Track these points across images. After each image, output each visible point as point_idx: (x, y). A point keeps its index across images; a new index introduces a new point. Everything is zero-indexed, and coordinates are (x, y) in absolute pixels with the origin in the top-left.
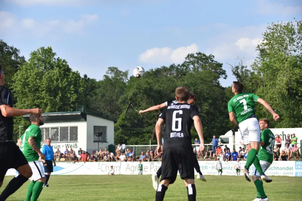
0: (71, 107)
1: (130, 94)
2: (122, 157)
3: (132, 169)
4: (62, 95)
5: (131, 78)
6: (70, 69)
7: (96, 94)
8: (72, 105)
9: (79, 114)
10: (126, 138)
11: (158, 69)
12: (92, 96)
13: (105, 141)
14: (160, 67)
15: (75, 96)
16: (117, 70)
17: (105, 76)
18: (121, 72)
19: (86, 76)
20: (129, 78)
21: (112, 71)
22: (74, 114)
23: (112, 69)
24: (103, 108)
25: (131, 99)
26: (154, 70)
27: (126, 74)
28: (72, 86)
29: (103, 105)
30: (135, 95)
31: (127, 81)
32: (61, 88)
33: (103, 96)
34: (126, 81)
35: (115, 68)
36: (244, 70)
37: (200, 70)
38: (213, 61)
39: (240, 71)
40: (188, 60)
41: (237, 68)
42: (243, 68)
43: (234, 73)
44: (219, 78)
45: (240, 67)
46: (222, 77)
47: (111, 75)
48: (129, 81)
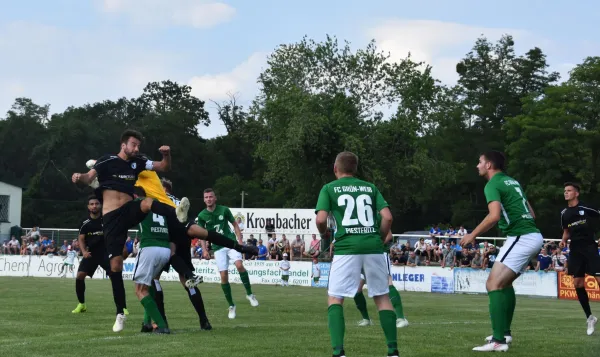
1: (50, 144)
2: (33, 247)
3: (50, 267)
5: (53, 117)
10: (41, 216)
11: (99, 104)
13: (6, 221)
14: (101, 102)
16: (31, 104)
17: (10, 112)
18: (37, 107)
20: (49, 117)
21: (23, 104)
23: (21, 102)
25: (51, 152)
26: (92, 106)
27: (44, 111)
31: (46, 121)
34: (44, 122)
35: (27, 100)
36: (237, 113)
37: (168, 109)
38: (188, 96)
39: (230, 113)
40: (148, 93)
41: (227, 108)
42: (236, 108)
43: (222, 117)
44: (197, 123)
45: (232, 108)
46: (202, 121)
47: (20, 112)
48: (50, 123)
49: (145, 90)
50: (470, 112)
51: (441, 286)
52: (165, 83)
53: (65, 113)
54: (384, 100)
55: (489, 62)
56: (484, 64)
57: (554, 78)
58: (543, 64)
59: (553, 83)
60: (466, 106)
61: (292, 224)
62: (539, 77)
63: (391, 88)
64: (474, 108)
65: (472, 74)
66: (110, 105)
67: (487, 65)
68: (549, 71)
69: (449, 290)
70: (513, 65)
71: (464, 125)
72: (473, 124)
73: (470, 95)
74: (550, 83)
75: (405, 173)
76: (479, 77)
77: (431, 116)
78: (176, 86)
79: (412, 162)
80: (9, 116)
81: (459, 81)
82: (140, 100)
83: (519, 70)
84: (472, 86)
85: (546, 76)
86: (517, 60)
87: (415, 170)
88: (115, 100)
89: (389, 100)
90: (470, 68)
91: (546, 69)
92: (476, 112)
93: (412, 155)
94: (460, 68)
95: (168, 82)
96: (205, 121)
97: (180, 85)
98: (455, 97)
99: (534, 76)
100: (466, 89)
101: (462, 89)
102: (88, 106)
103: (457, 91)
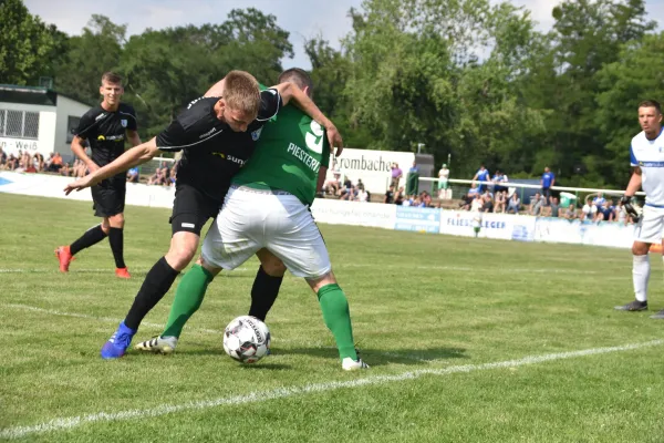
0: (24, 78)
1: (129, 67)
4: (8, 53)
5: (132, 38)
6: (25, 10)
7: (68, 60)
8: (26, 74)
9: (44, 92)
12: (61, 63)
14: (184, 26)
15: (31, 59)
16: (108, 22)
17: (86, 29)
18: (113, 26)
19: (54, 27)
20: (127, 38)
21: (99, 21)
22: (34, 91)
23: (99, 19)
24: (79, 84)
25: (130, 76)
26: (174, 29)
27: (122, 31)
28: (28, 41)
29: (78, 80)
30: (137, 69)
31: (123, 42)
32: (6, 41)
33: (81, 64)
34: (122, 43)
35: (106, 19)
36: (324, 47)
37: (251, 38)
38: (273, 25)
39: (316, 48)
40: (231, 20)
41: (313, 42)
42: (322, 43)
43: (308, 51)
44: (281, 56)
45: (318, 42)
46: (286, 54)
47: (96, 30)
48: (127, 45)
49: (229, 16)
50: (562, 59)
51: (522, 234)
52: (250, 11)
53: (144, 35)
54: (478, 44)
55: (586, 7)
56: (581, 9)
57: (651, 26)
58: (642, 11)
59: (650, 32)
60: (559, 53)
61: (377, 166)
62: (636, 25)
63: (485, 32)
64: (567, 55)
65: (568, 19)
66: (192, 30)
67: (584, 10)
68: (647, 19)
69: (529, 238)
70: (611, 11)
71: (555, 73)
72: (563, 72)
73: (564, 41)
74: (646, 32)
75: (492, 119)
76: (574, 22)
77: (524, 62)
78: (260, 14)
79: (500, 109)
80: (84, 32)
81: (555, 26)
82: (223, 27)
83: (616, 16)
84: (566, 31)
85: (643, 24)
86: (614, 6)
87: (502, 117)
88: (199, 26)
89: (483, 44)
90: (567, 13)
91: (644, 17)
92: (568, 60)
93: (500, 101)
94: (556, 13)
95: (253, 10)
96: (289, 54)
97: (265, 14)
98: (548, 43)
99: (631, 24)
100: (560, 35)
101: (555, 35)
102: (170, 30)
103: (552, 36)
